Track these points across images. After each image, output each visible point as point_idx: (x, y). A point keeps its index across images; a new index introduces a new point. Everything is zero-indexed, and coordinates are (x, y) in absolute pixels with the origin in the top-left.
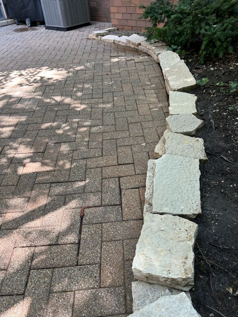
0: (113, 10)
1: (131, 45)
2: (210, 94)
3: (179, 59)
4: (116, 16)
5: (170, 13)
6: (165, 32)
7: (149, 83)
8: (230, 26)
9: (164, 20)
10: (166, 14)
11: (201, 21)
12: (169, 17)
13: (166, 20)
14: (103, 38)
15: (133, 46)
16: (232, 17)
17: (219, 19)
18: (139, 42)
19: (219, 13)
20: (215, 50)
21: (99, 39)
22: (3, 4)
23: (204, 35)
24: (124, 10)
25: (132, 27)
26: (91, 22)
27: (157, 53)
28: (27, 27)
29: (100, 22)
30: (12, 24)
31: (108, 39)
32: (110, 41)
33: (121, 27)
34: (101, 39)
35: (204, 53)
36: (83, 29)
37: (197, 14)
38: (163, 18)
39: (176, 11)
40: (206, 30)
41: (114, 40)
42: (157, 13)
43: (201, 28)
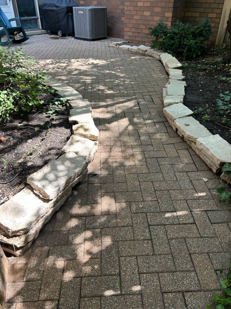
0: (126, 29)
1: (140, 51)
2: (189, 70)
3: (172, 57)
4: (128, 34)
5: (166, 33)
6: (164, 43)
7: (156, 68)
8: (199, 42)
9: (163, 37)
10: (164, 34)
11: (184, 38)
12: (166, 35)
13: (164, 37)
14: (121, 46)
15: (141, 52)
16: (201, 37)
17: (194, 38)
18: (146, 50)
19: (194, 35)
20: (191, 53)
21: (118, 47)
22: (40, 18)
23: (186, 45)
24: (134, 30)
25: (139, 42)
26: (107, 37)
27: (159, 54)
28: (58, 36)
29: (113, 37)
30: (45, 34)
31: (124, 47)
32: (126, 49)
33: (131, 41)
34: (119, 47)
35: (186, 54)
36: (103, 41)
37: (182, 34)
38: (162, 36)
39: (170, 32)
40: (187, 42)
41: (128, 48)
42: (159, 32)
43: (184, 41)
